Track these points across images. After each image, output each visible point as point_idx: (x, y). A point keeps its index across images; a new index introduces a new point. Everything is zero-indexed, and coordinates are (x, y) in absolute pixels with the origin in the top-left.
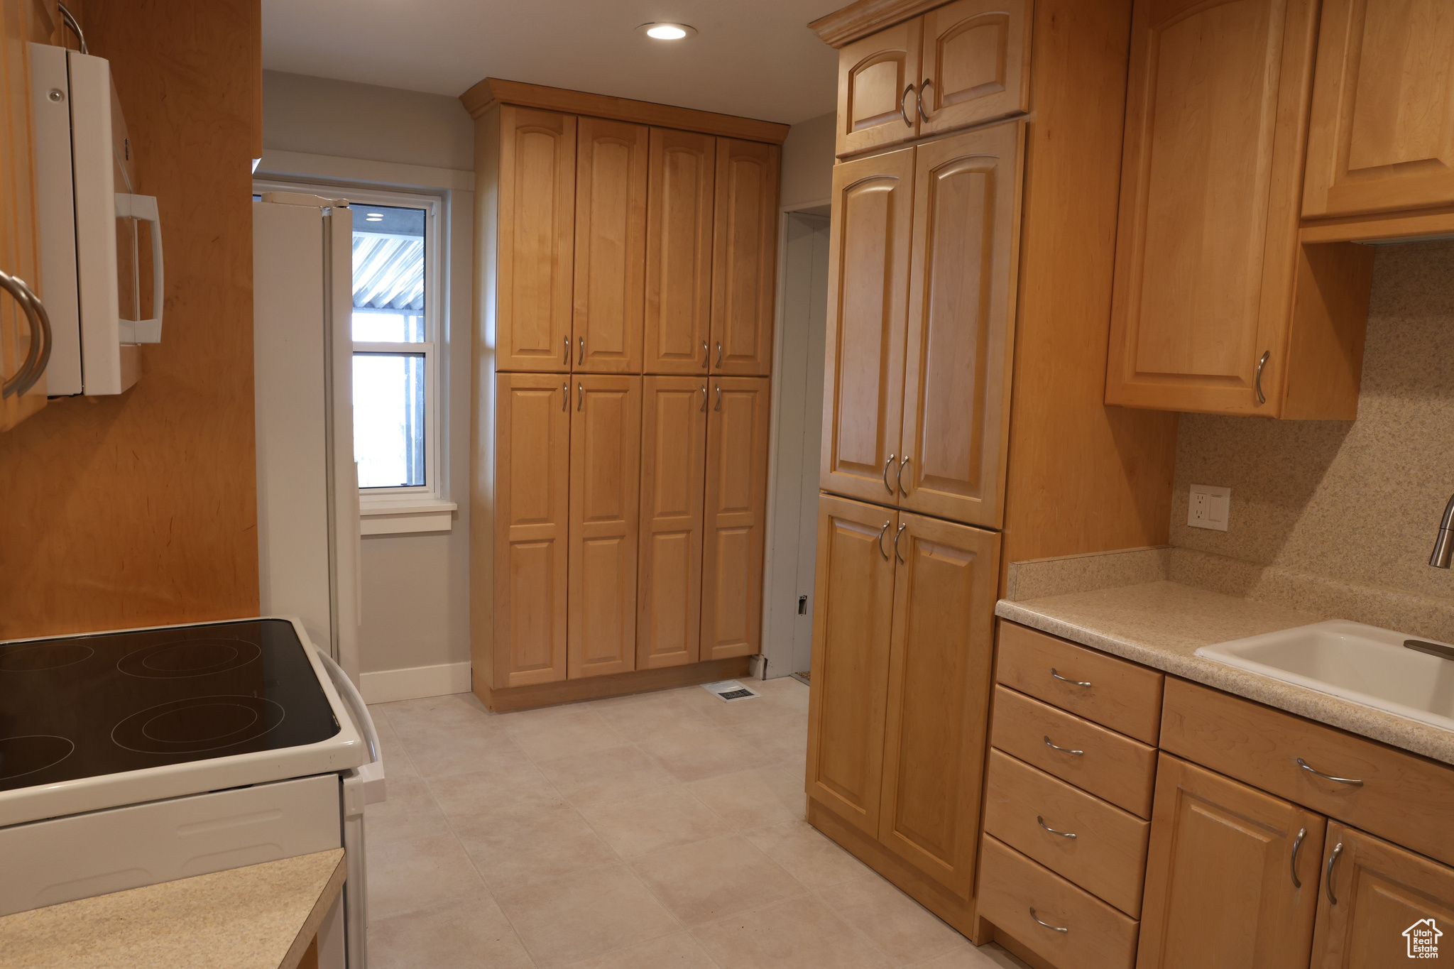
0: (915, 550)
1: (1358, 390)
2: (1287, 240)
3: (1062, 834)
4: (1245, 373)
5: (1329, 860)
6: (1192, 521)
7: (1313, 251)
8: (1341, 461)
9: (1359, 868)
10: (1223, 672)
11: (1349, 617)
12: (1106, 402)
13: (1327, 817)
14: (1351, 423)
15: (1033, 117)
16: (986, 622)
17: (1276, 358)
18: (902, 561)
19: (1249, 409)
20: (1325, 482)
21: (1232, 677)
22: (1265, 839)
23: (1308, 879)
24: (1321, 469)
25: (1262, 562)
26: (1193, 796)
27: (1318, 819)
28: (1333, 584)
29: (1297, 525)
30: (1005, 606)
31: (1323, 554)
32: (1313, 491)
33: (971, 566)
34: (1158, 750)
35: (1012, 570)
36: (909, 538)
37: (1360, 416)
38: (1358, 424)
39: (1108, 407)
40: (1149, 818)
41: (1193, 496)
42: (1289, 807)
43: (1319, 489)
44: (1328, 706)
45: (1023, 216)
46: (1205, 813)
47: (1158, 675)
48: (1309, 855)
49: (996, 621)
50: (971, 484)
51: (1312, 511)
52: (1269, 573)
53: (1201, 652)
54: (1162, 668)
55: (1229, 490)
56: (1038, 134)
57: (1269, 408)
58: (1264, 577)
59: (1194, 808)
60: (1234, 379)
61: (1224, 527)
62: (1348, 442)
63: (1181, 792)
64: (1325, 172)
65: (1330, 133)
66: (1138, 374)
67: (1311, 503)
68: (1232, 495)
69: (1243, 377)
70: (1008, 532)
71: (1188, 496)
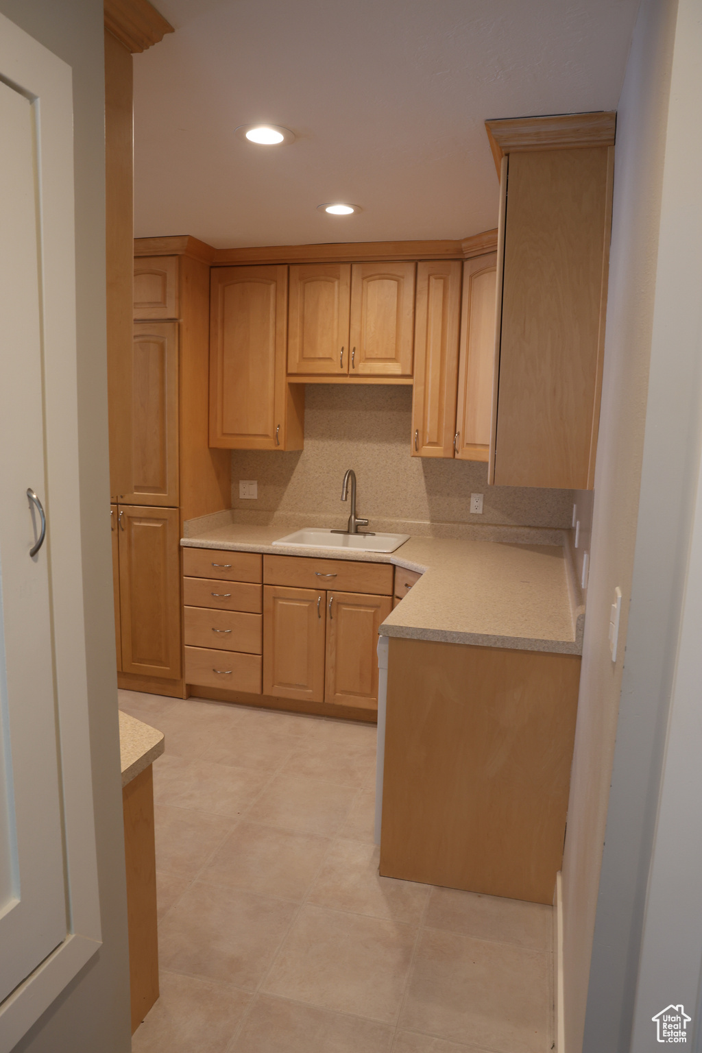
0: (130, 523)
1: (303, 438)
2: (283, 382)
3: (224, 631)
4: (270, 433)
5: (329, 605)
6: (242, 496)
7: (291, 385)
8: (299, 466)
9: (338, 603)
10: (286, 548)
11: (309, 526)
12: (210, 446)
13: (326, 590)
14: (302, 451)
15: (181, 321)
16: (176, 549)
17: (283, 427)
18: (123, 530)
19: (273, 448)
20: (294, 475)
21: (290, 549)
22: (307, 605)
23: (323, 615)
24: (293, 469)
25: (273, 510)
26: (279, 598)
27: (324, 592)
28: (301, 515)
29: (285, 493)
30: (184, 541)
31: (296, 503)
32: (290, 479)
33: (164, 526)
34: (263, 584)
35: (185, 525)
36: (126, 518)
37: (305, 448)
38: (305, 451)
39: (209, 448)
40: (262, 613)
41: (241, 486)
42: (314, 591)
43: (292, 478)
44: (324, 552)
45: (179, 366)
46: (284, 603)
47: (260, 555)
48: (323, 606)
49: (180, 548)
50: (161, 488)
51: (290, 486)
52: (277, 514)
53: (274, 543)
54: (262, 552)
55: (256, 482)
56: (184, 328)
57: (281, 447)
58: (275, 516)
59: (280, 602)
60: (266, 436)
61: (256, 498)
62: (301, 458)
63: (274, 598)
64: (295, 357)
65: (295, 342)
66: (224, 434)
67: (290, 484)
68: (258, 483)
69: (270, 435)
70: (182, 507)
71: (239, 486)
